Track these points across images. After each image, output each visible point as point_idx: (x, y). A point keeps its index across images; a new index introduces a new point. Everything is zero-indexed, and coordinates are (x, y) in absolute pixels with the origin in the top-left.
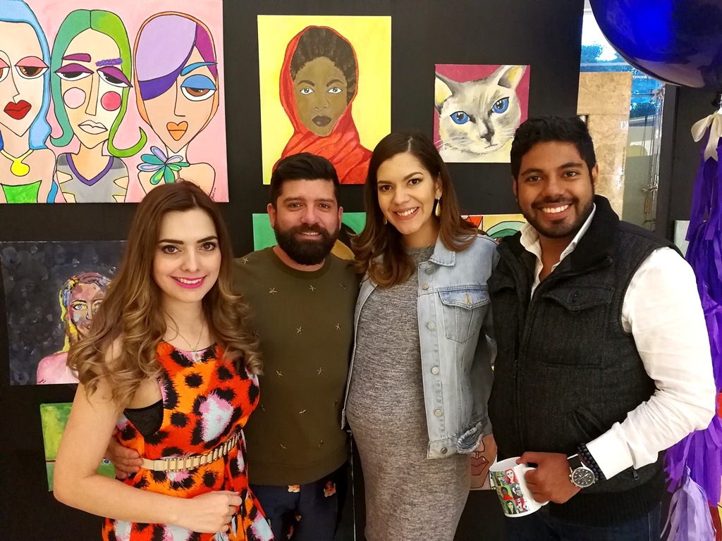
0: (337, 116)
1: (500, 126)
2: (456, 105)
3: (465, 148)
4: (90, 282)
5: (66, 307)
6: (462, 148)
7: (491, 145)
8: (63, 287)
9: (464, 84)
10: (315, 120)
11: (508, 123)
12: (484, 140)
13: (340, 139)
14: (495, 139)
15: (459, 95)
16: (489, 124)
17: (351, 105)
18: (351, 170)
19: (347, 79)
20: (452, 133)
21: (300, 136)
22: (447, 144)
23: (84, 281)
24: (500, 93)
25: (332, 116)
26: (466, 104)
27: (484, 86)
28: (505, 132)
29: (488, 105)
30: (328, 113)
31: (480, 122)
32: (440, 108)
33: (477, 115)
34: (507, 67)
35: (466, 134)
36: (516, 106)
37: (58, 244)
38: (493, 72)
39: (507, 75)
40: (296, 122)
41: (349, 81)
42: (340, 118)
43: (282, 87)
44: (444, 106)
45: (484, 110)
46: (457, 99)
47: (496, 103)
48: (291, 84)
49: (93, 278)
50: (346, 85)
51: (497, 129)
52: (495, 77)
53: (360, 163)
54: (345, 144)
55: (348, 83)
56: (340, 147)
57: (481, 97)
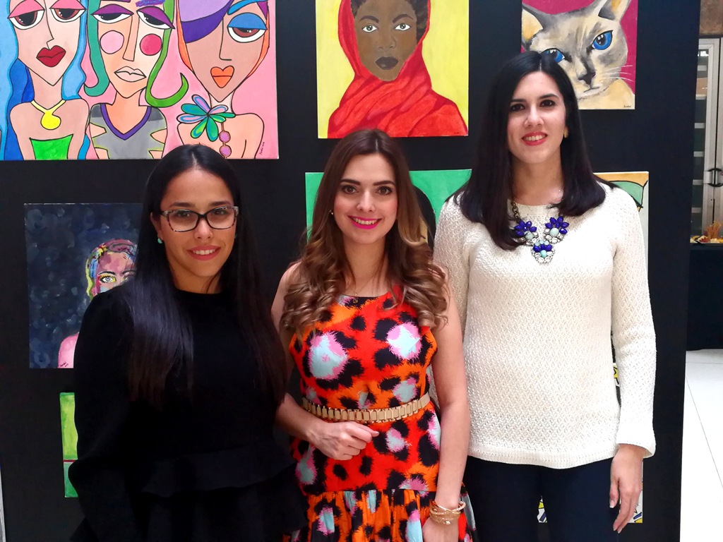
0: (404, 57)
1: (603, 66)
2: (548, 41)
4: (120, 250)
5: (92, 279)
7: (591, 88)
8: (90, 256)
9: (557, 16)
10: (379, 62)
11: (612, 62)
12: (583, 82)
13: (409, 83)
14: (597, 81)
15: (552, 30)
16: (588, 63)
17: (421, 44)
18: (421, 120)
19: (416, 13)
21: (362, 82)
23: (114, 249)
24: (601, 27)
25: (399, 57)
26: (560, 39)
27: (582, 17)
28: (609, 72)
29: (587, 41)
30: (395, 53)
31: (577, 61)
32: (528, 45)
33: (573, 53)
36: (621, 41)
37: (86, 206)
38: (592, 2)
39: (610, 4)
40: (357, 65)
41: (419, 15)
42: (408, 60)
43: (341, 25)
44: (533, 42)
45: (581, 46)
46: (548, 34)
47: (597, 38)
48: (352, 21)
49: (124, 246)
50: (415, 20)
51: (599, 68)
52: (595, 7)
53: (431, 112)
54: (413, 90)
55: (418, 18)
56: (407, 95)
57: (579, 30)
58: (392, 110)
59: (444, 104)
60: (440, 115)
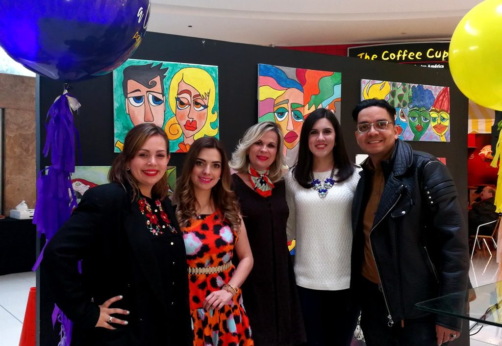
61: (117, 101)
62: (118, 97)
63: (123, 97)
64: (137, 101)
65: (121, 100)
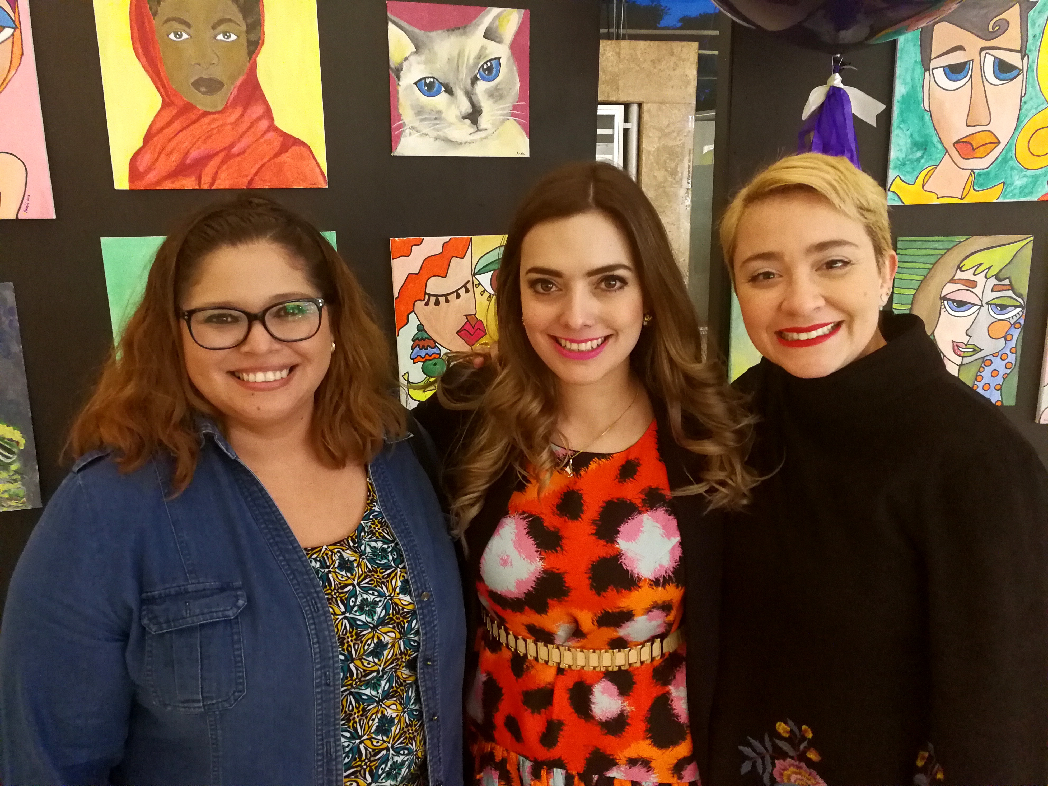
0: (233, 78)
1: (491, 101)
2: (422, 67)
3: (440, 133)
6: (435, 134)
7: (478, 130)
9: (433, 34)
10: (197, 84)
11: (501, 97)
12: (468, 121)
13: (242, 116)
14: (484, 121)
15: (427, 51)
16: (473, 97)
17: (255, 61)
18: (262, 166)
19: (245, 18)
20: (420, 111)
21: (173, 111)
22: (413, 128)
24: (488, 51)
25: (225, 79)
26: (438, 66)
27: (464, 38)
28: (497, 110)
29: (470, 69)
30: (218, 73)
31: (460, 94)
32: (398, 70)
33: (455, 84)
34: (495, 11)
35: (439, 112)
36: (511, 71)
38: (475, 17)
39: (497, 22)
40: (164, 87)
41: (249, 21)
42: (238, 83)
43: (135, 27)
44: (404, 68)
45: (465, 77)
46: (423, 58)
47: (482, 66)
48: (150, 22)
50: (244, 28)
51: (486, 104)
52: (479, 25)
53: (276, 156)
54: (249, 124)
55: (247, 25)
56: (241, 130)
57: (460, 55)
58: (221, 151)
59: (293, 145)
60: (289, 160)
61: (904, 80)
62: (907, 70)
63: (919, 69)
64: (954, 76)
65: (913, 79)
